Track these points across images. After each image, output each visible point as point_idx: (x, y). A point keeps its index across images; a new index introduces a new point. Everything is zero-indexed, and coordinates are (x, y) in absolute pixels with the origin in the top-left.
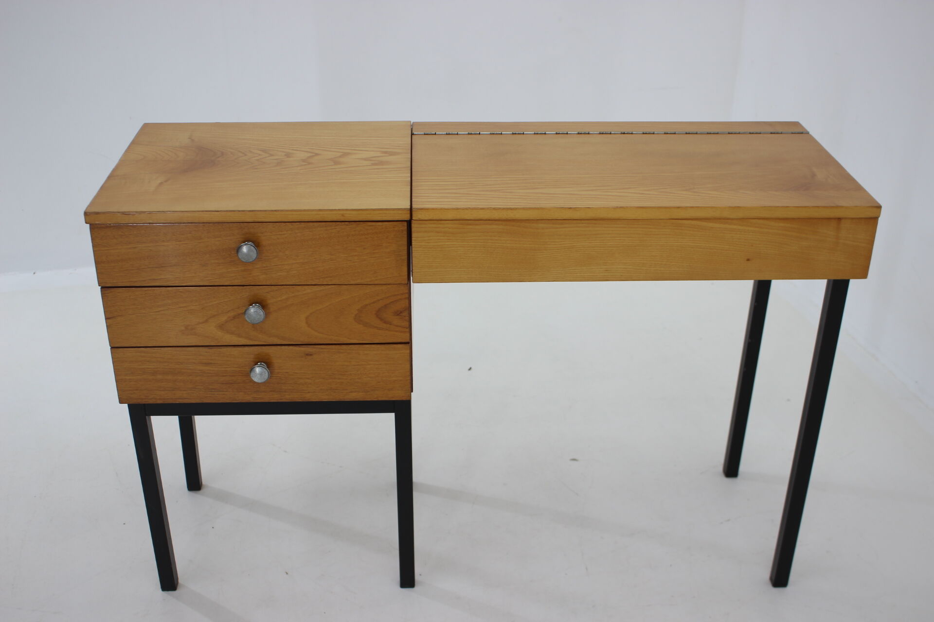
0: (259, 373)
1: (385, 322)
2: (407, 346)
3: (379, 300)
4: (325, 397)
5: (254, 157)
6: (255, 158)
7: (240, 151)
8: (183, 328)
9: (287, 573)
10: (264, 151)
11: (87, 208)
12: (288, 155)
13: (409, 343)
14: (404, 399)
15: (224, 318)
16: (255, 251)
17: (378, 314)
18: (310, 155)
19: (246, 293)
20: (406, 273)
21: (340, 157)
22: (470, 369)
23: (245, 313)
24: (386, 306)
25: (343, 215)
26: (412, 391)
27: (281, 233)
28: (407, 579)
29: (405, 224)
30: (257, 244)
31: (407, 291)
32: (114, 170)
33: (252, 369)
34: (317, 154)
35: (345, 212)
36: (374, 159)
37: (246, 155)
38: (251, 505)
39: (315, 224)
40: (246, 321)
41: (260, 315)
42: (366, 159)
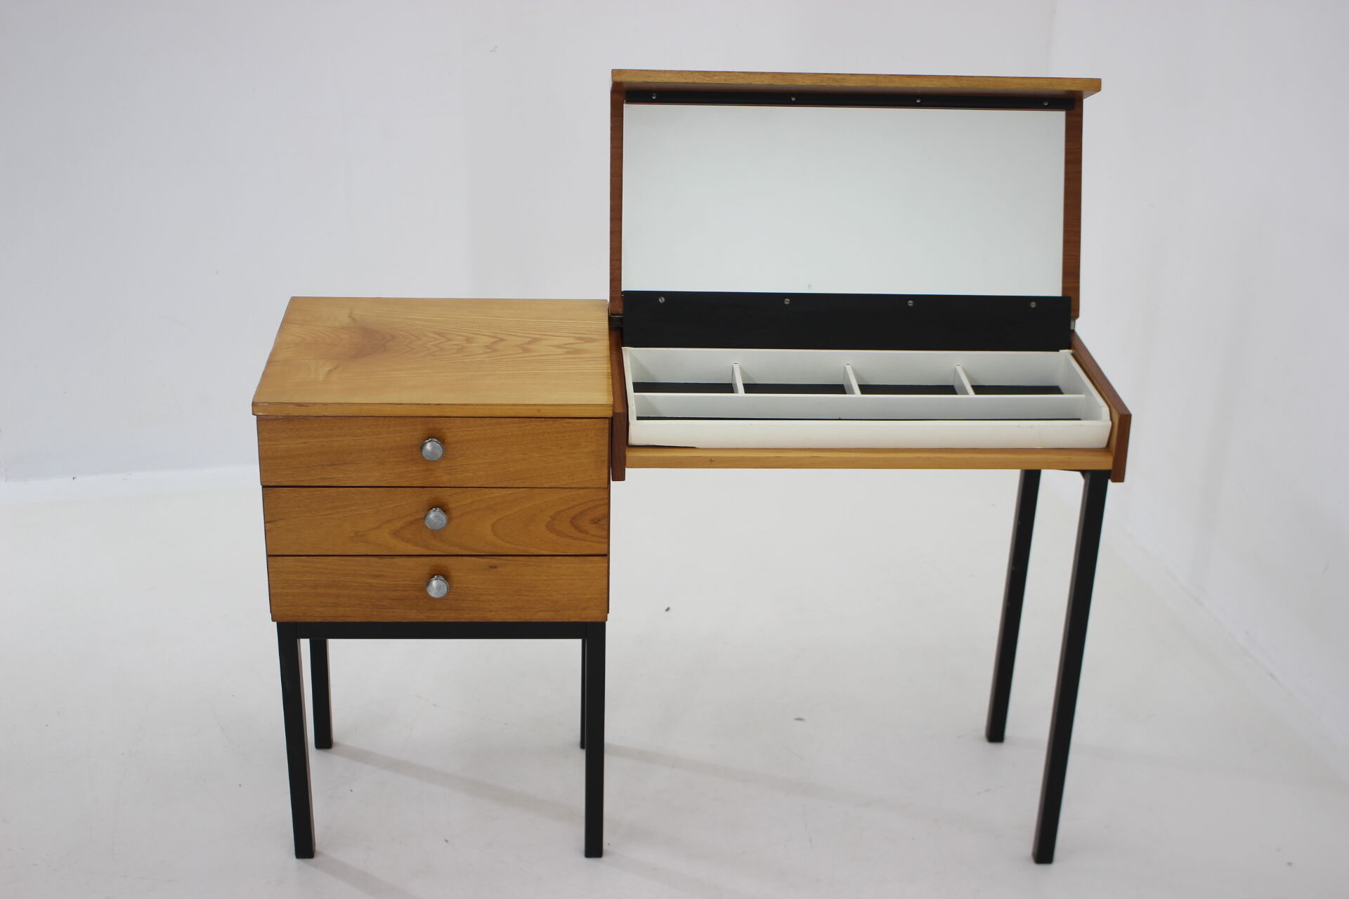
0: (436, 587)
1: (581, 531)
2: (604, 559)
3: (575, 506)
4: (509, 617)
5: (430, 341)
6: (431, 343)
7: (413, 335)
8: (352, 535)
9: (447, 841)
10: (440, 334)
11: (254, 398)
12: (469, 340)
13: (606, 555)
14: (599, 620)
15: (398, 524)
16: (441, 448)
17: (573, 522)
18: (493, 340)
19: (426, 496)
20: (607, 476)
21: (529, 343)
22: (668, 609)
23: (425, 518)
24: (582, 513)
25: (539, 411)
26: (608, 612)
27: (469, 429)
28: (594, 847)
29: (607, 421)
30: (442, 441)
31: (607, 496)
32: (272, 354)
33: (428, 583)
34: (502, 340)
35: (540, 407)
36: (567, 346)
37: (420, 339)
38: (396, 766)
39: (508, 420)
40: (426, 526)
41: (442, 521)
42: (558, 347)
